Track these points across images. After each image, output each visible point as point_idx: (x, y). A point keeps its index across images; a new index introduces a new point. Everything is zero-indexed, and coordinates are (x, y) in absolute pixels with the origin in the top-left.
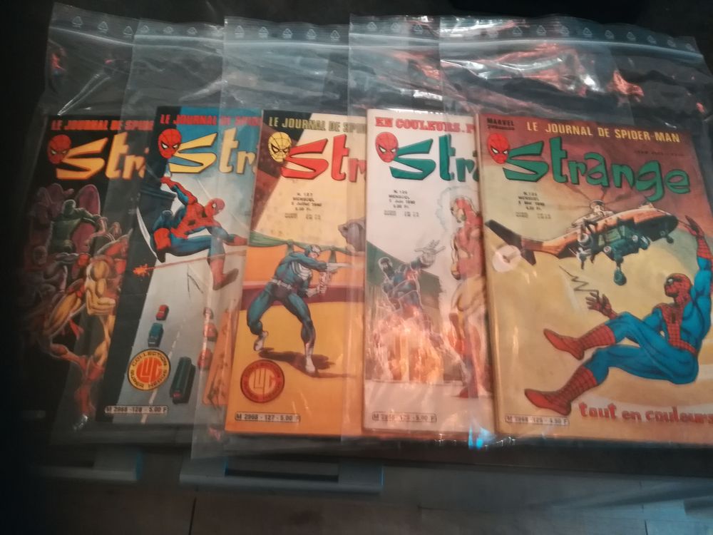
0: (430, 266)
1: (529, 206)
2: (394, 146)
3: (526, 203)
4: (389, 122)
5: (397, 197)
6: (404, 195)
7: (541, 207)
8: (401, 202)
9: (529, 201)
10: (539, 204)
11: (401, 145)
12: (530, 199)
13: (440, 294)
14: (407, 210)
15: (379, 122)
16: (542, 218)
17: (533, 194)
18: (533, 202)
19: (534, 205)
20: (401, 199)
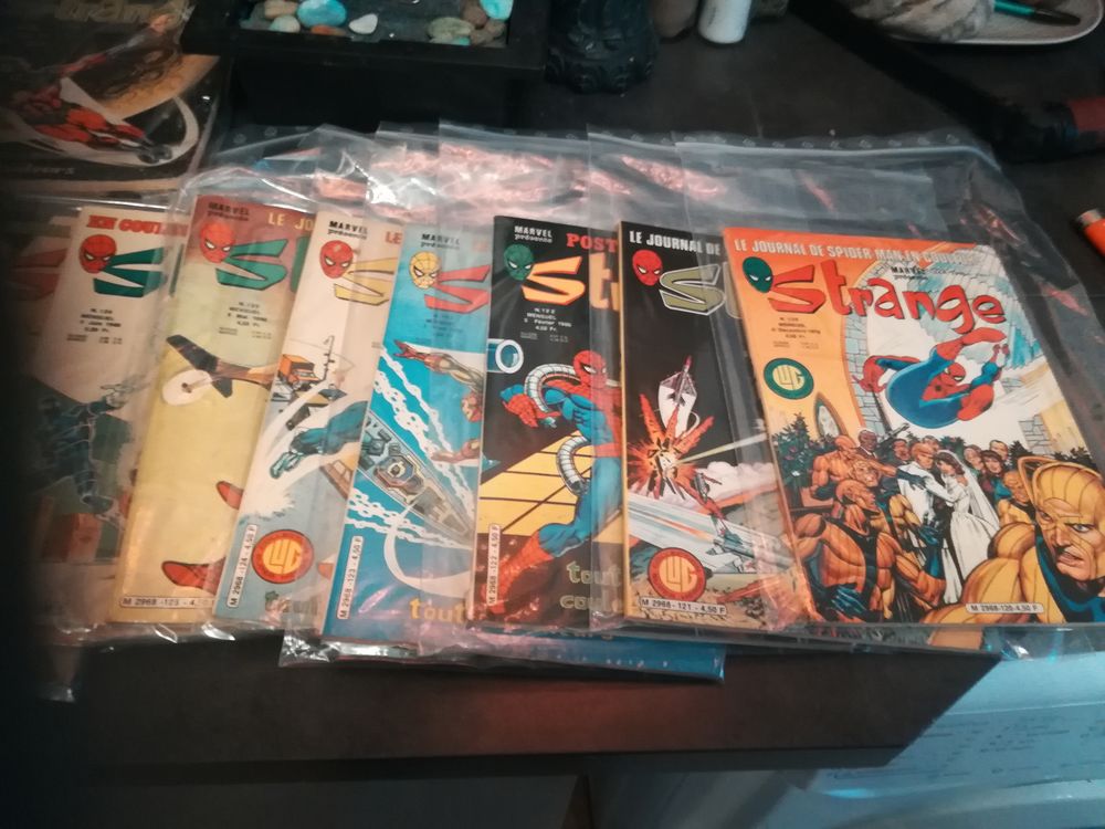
0: (119, 408)
1: (242, 320)
2: (110, 252)
3: (239, 316)
4: (109, 223)
5: (94, 317)
6: (108, 315)
7: (259, 322)
8: (100, 324)
9: (243, 314)
10: (258, 319)
11: (120, 251)
12: (246, 311)
13: (125, 446)
14: (105, 334)
15: (95, 221)
16: (258, 337)
17: (253, 306)
18: (250, 316)
19: (250, 320)
20: (100, 321)
